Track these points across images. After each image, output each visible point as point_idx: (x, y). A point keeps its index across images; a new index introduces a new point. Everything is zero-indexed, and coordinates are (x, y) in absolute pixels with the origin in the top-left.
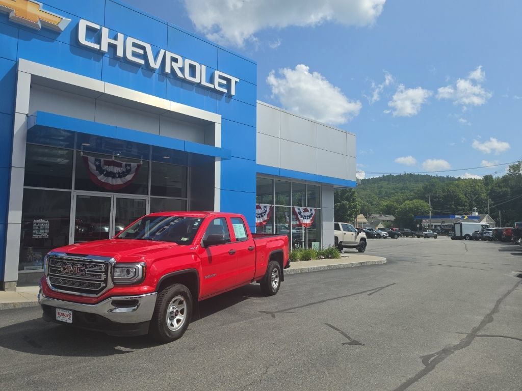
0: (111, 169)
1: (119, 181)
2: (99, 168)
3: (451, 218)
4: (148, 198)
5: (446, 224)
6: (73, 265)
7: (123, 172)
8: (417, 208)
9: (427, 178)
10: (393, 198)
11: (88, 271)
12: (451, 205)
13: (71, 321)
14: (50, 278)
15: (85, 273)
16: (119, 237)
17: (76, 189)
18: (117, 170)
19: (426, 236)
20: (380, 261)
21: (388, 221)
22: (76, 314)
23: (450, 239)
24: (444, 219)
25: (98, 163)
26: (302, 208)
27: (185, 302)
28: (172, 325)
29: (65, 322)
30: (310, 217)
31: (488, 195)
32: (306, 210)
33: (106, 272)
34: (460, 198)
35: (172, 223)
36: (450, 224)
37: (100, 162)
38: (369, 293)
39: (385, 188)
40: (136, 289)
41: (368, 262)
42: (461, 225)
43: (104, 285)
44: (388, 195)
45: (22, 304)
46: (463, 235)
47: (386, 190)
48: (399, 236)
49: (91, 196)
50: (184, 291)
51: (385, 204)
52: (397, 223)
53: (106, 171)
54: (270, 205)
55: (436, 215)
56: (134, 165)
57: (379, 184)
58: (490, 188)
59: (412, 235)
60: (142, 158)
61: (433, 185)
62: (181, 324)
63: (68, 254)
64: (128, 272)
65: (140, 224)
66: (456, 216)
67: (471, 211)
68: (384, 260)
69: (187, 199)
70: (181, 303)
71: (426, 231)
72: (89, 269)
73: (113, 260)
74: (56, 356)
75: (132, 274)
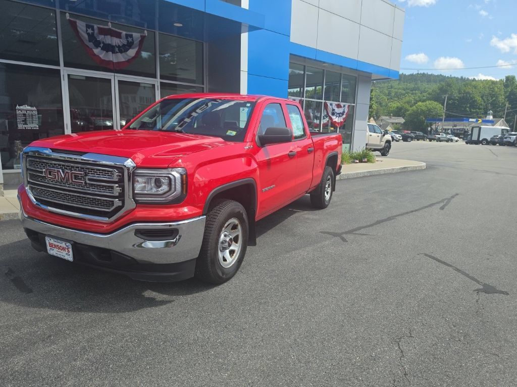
0: (109, 40)
1: (120, 58)
2: (92, 37)
3: (464, 122)
4: (157, 82)
5: (458, 127)
6: (64, 168)
7: (124, 45)
8: (429, 110)
9: (441, 78)
10: (405, 100)
11: (90, 180)
12: (466, 107)
13: (70, 258)
14: (32, 189)
15: (86, 183)
16: (131, 127)
17: (66, 65)
18: (115, 41)
19: (439, 140)
20: (421, 166)
21: (397, 124)
22: (77, 248)
23: (465, 143)
24: (456, 123)
25: (90, 31)
26: (334, 103)
27: (239, 227)
28: (225, 260)
29: (62, 259)
30: (343, 114)
31: (506, 98)
32: (339, 106)
33: (121, 182)
34: (475, 101)
35: (194, 114)
36: (462, 127)
37: (93, 29)
38: (442, 204)
39: (395, 89)
40: (170, 212)
41: (409, 167)
42: (480, 128)
43: (120, 204)
44: (398, 96)
45: (9, 215)
46: (481, 139)
47: (397, 90)
48: (412, 139)
49: (86, 77)
50: (239, 212)
51: (395, 105)
52: (406, 126)
53: (103, 43)
54: (300, 98)
55: (449, 118)
56: (136, 36)
57: (390, 85)
58: (510, 90)
59: (423, 138)
60: (146, 26)
61: (449, 85)
62: (236, 256)
63: (54, 150)
64: (158, 183)
65: (158, 109)
66: (471, 120)
67: (486, 114)
68: (424, 164)
69: (205, 86)
70: (235, 227)
71: (440, 135)
72: (90, 176)
73: (129, 163)
74: (54, 312)
75: (165, 188)
